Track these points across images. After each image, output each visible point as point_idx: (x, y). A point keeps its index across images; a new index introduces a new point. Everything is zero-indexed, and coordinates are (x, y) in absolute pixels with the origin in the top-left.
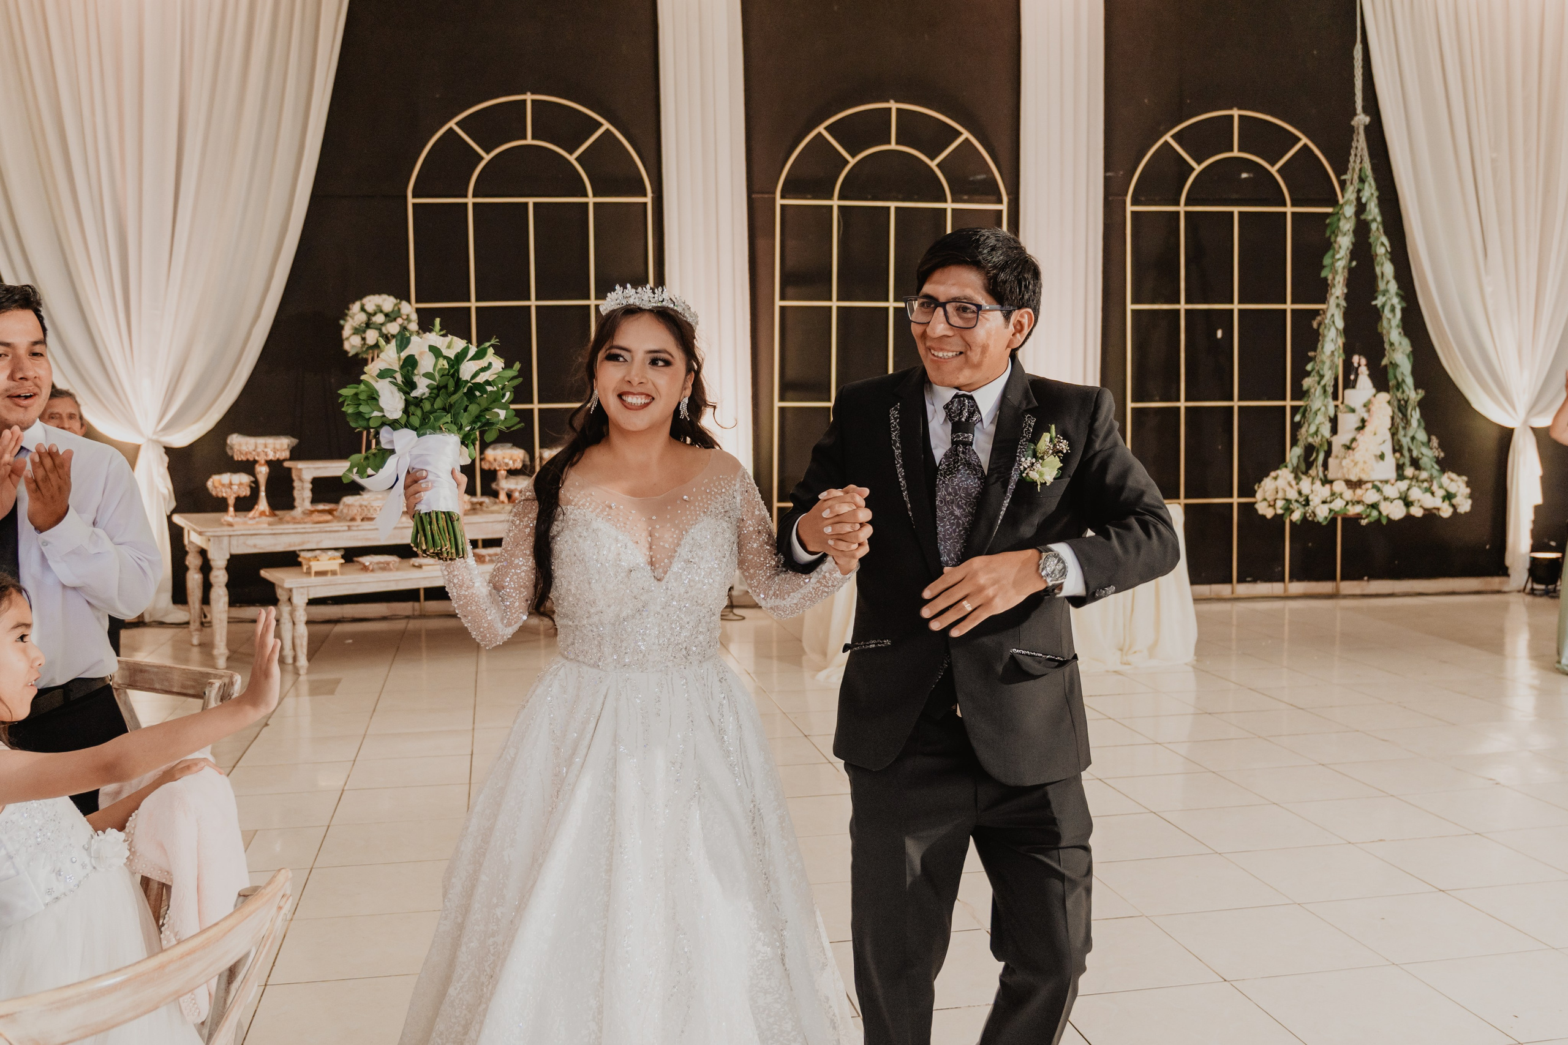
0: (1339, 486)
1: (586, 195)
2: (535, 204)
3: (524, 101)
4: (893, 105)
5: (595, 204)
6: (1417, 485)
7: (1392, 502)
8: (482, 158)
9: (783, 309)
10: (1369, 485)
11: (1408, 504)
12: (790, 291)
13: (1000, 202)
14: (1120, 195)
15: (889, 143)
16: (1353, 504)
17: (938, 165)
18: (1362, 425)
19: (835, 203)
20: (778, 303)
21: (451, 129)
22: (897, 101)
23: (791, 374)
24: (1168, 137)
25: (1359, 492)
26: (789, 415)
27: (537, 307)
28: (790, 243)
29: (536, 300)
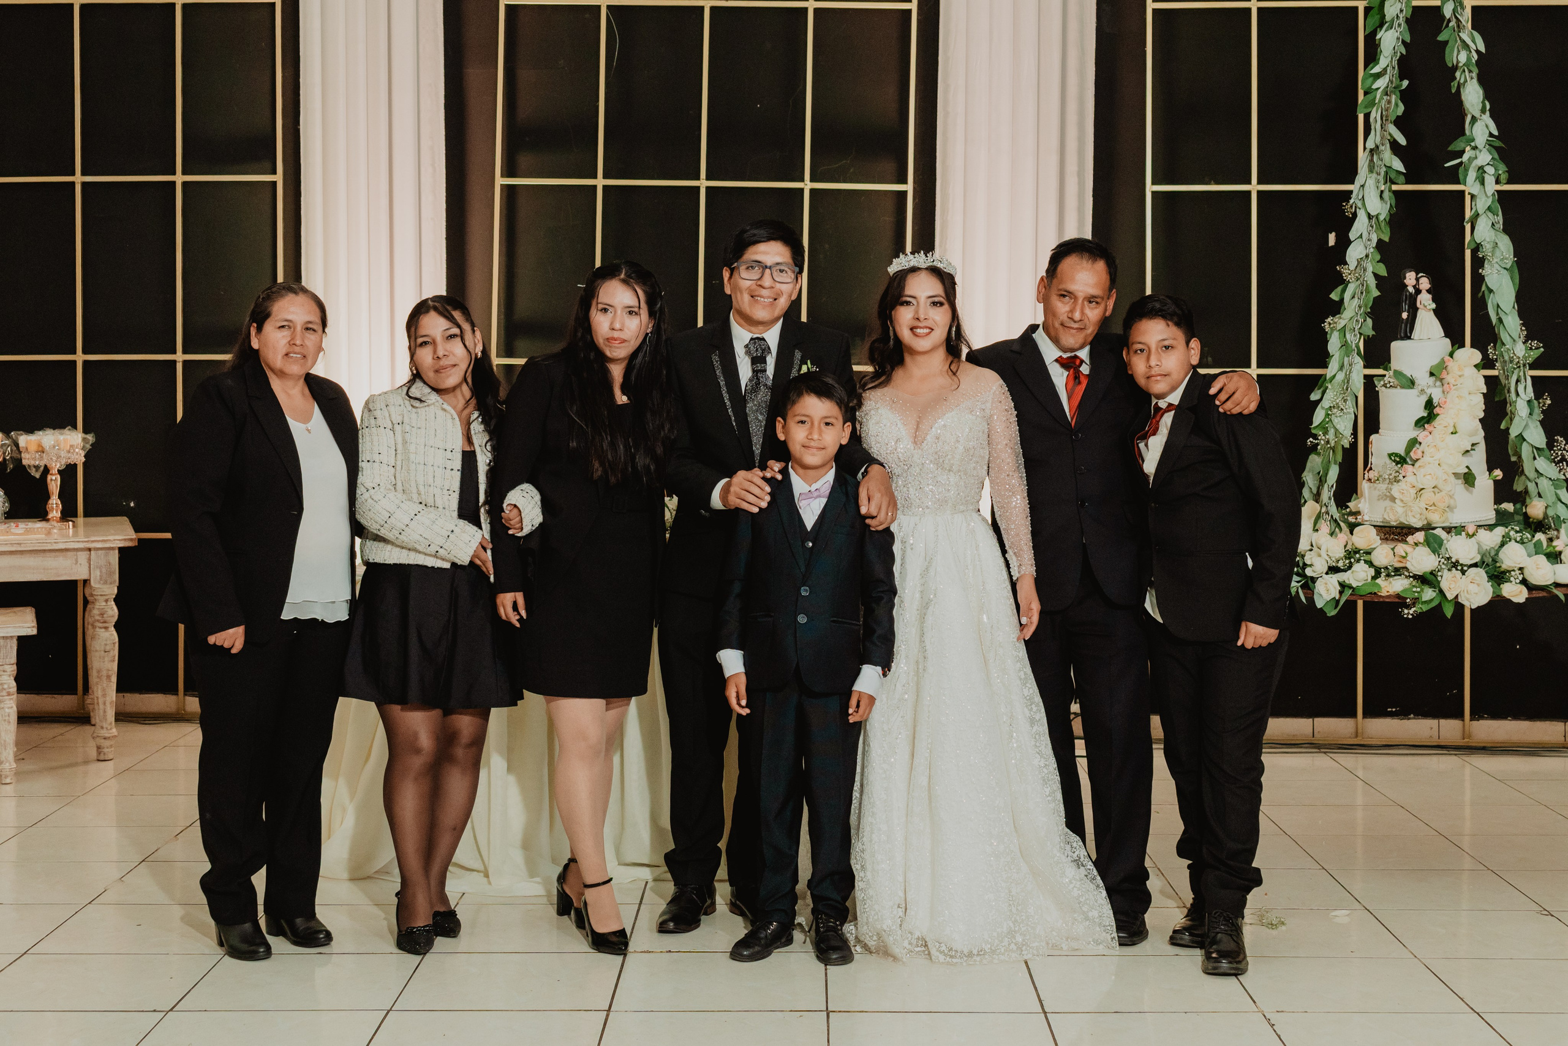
0: (1366, 537)
5: (184, 6)
6: (1518, 536)
7: (1463, 572)
10: (1420, 536)
11: (1498, 576)
12: (524, 160)
16: (1388, 575)
18: (1430, 414)
20: (500, 181)
23: (524, 307)
25: (1401, 548)
27: (84, 184)
28: (525, 75)
29: (84, 173)
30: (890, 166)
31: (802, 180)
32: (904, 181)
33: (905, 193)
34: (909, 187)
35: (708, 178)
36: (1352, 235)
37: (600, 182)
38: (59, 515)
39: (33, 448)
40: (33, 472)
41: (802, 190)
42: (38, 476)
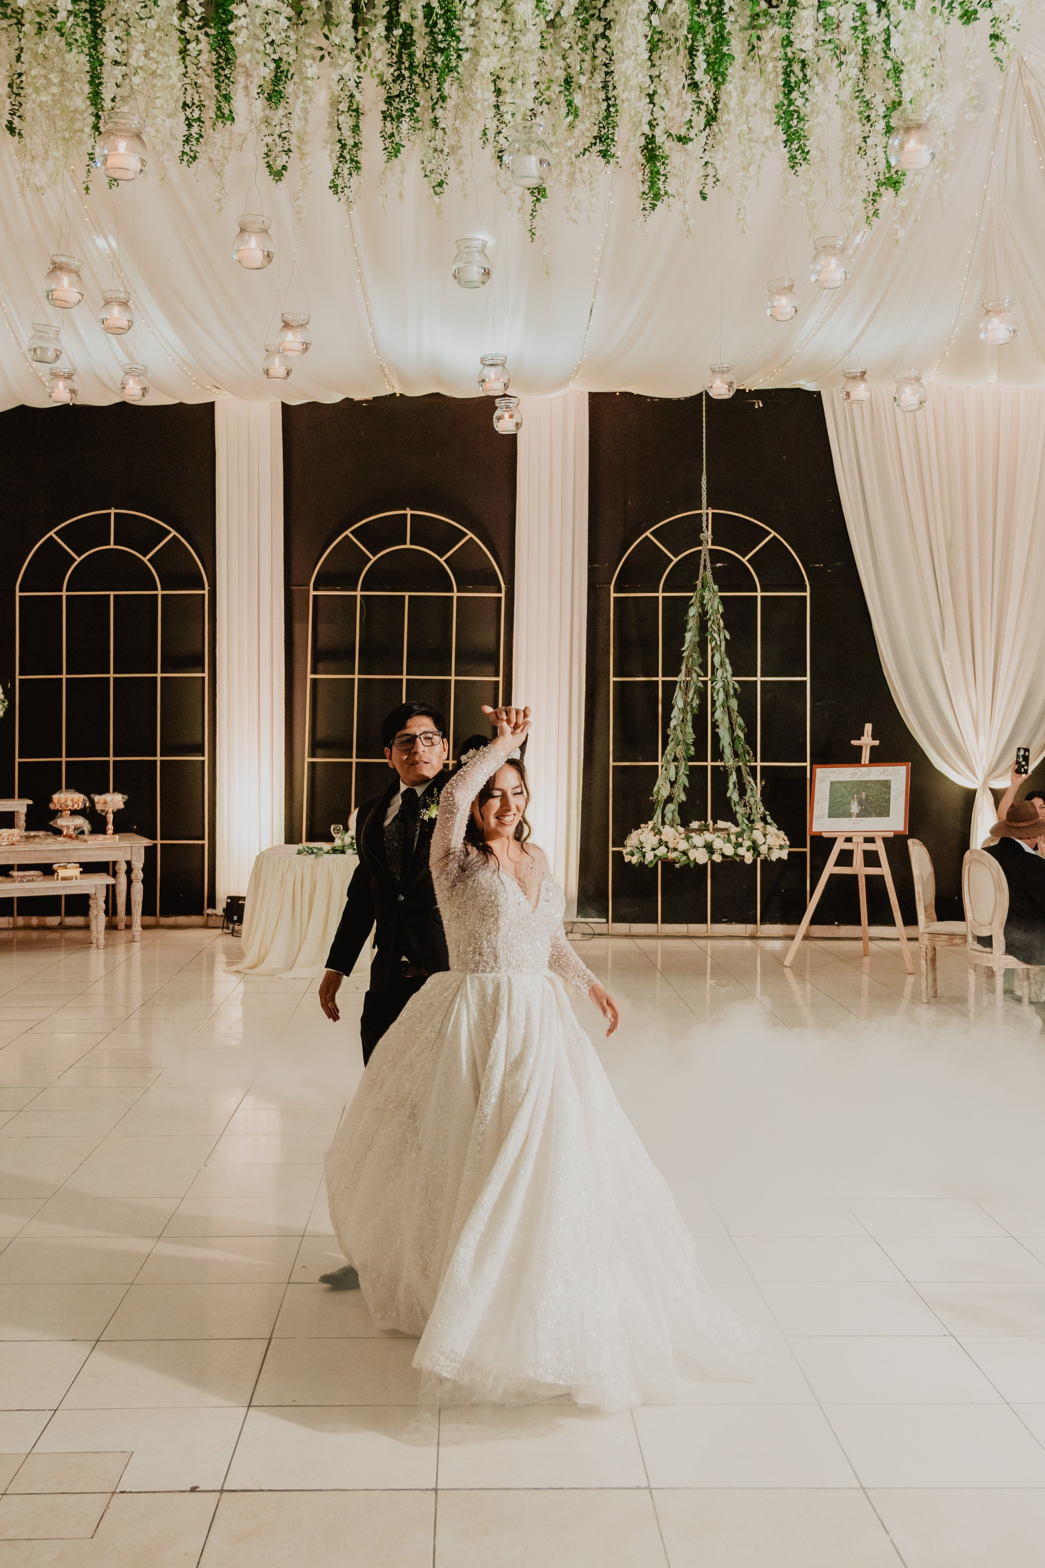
1: (157, 590)
2: (115, 596)
3: (110, 514)
4: (409, 512)
5: (163, 595)
8: (75, 560)
9: (314, 681)
12: (321, 666)
13: (500, 591)
14: (604, 584)
15: (405, 543)
17: (445, 561)
19: (359, 593)
20: (310, 676)
21: (51, 537)
22: (411, 510)
23: (321, 734)
24: (648, 533)
26: (319, 770)
27: (115, 678)
28: (321, 627)
29: (114, 673)
30: (492, 669)
31: (450, 675)
32: (497, 675)
33: (497, 682)
34: (500, 679)
35: (407, 674)
36: (672, 716)
37: (356, 676)
38: (112, 832)
39: (102, 801)
40: (99, 812)
41: (450, 681)
42: (104, 814)
